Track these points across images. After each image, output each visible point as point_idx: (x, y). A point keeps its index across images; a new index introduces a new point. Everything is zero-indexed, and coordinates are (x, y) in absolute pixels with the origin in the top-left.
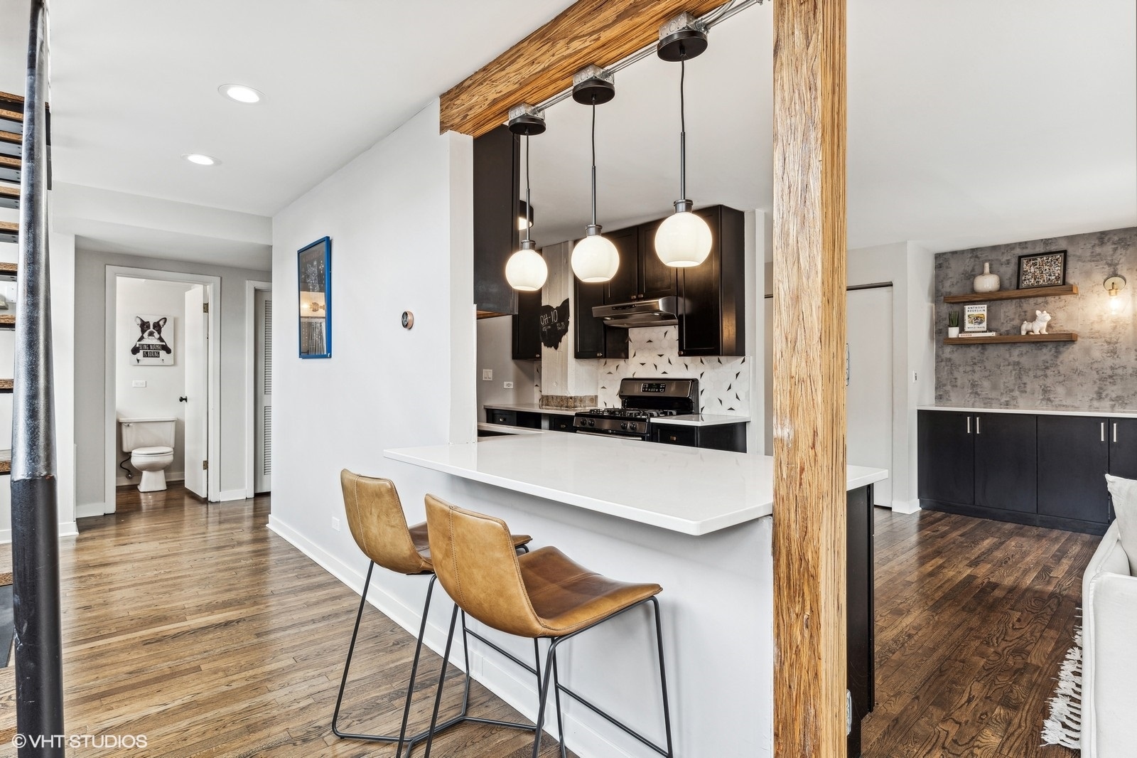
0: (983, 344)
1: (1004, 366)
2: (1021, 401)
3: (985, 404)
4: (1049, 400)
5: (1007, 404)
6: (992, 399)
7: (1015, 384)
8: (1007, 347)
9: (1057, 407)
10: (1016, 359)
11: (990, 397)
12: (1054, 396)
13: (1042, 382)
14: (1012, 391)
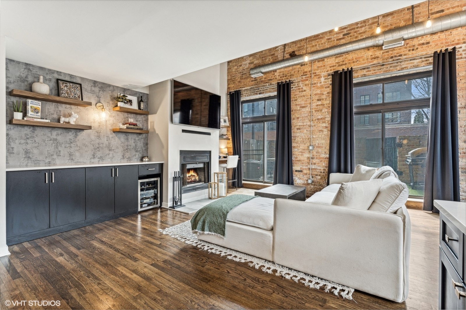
0: (34, 126)
1: (48, 141)
2: (58, 161)
3: (35, 164)
4: (72, 159)
5: (49, 164)
6: (40, 161)
7: (54, 152)
8: (50, 129)
9: (77, 163)
10: (55, 137)
11: (39, 159)
12: (75, 157)
13: (68, 150)
14: (52, 155)
